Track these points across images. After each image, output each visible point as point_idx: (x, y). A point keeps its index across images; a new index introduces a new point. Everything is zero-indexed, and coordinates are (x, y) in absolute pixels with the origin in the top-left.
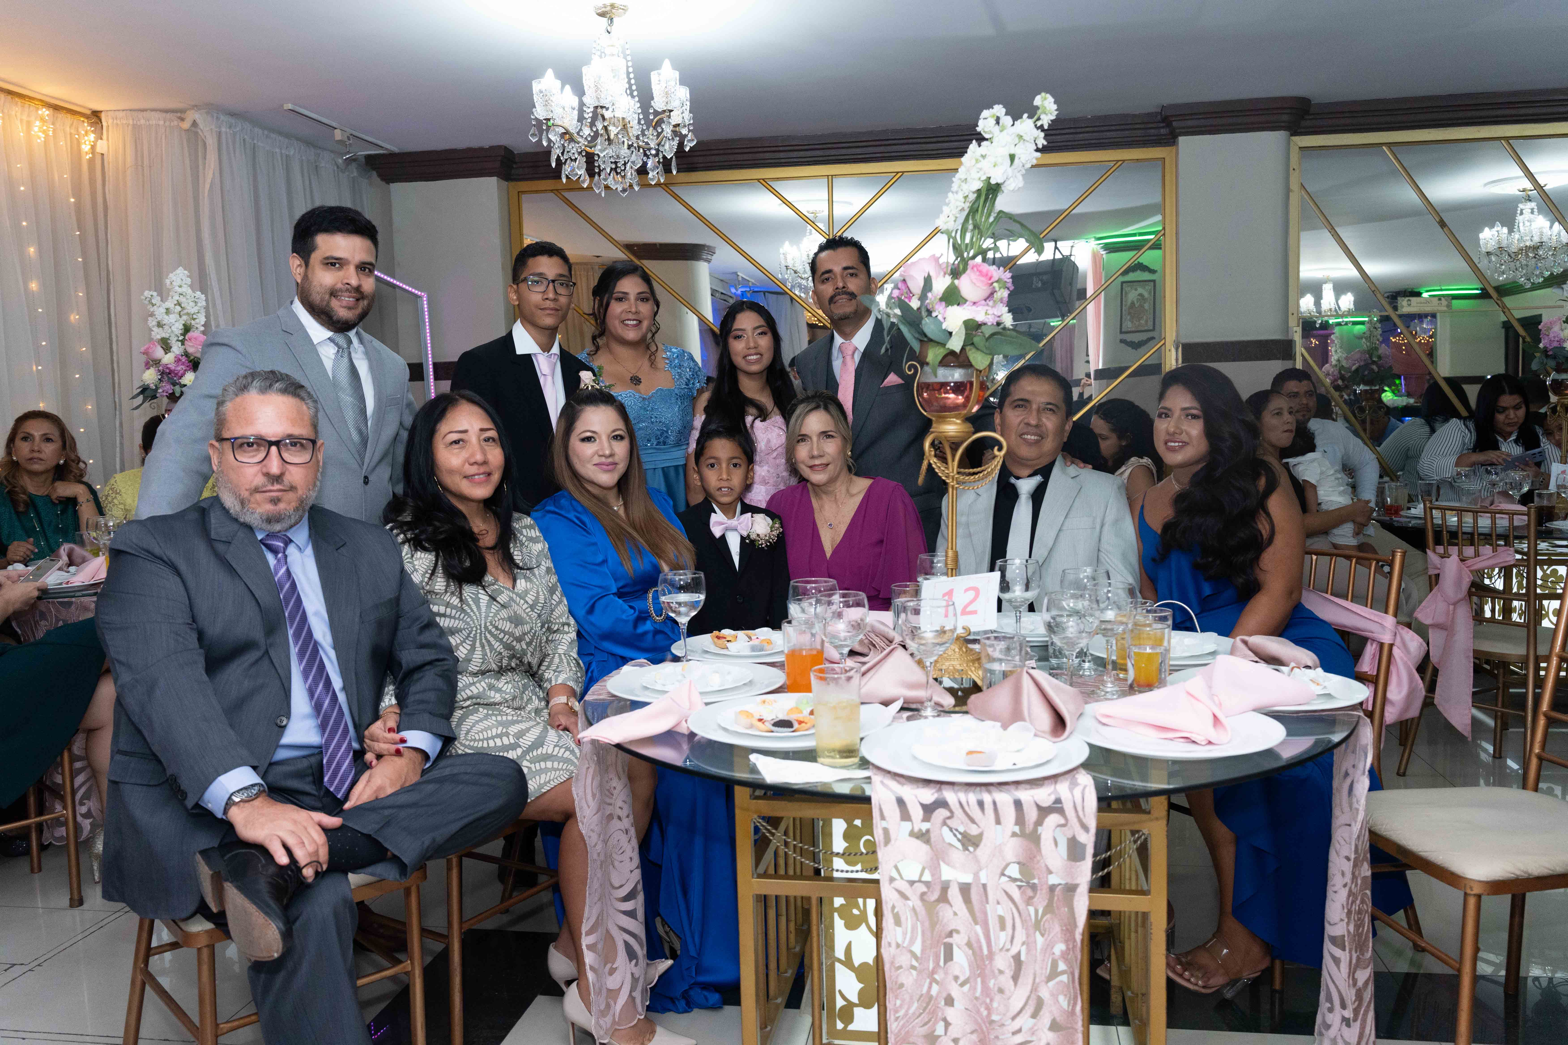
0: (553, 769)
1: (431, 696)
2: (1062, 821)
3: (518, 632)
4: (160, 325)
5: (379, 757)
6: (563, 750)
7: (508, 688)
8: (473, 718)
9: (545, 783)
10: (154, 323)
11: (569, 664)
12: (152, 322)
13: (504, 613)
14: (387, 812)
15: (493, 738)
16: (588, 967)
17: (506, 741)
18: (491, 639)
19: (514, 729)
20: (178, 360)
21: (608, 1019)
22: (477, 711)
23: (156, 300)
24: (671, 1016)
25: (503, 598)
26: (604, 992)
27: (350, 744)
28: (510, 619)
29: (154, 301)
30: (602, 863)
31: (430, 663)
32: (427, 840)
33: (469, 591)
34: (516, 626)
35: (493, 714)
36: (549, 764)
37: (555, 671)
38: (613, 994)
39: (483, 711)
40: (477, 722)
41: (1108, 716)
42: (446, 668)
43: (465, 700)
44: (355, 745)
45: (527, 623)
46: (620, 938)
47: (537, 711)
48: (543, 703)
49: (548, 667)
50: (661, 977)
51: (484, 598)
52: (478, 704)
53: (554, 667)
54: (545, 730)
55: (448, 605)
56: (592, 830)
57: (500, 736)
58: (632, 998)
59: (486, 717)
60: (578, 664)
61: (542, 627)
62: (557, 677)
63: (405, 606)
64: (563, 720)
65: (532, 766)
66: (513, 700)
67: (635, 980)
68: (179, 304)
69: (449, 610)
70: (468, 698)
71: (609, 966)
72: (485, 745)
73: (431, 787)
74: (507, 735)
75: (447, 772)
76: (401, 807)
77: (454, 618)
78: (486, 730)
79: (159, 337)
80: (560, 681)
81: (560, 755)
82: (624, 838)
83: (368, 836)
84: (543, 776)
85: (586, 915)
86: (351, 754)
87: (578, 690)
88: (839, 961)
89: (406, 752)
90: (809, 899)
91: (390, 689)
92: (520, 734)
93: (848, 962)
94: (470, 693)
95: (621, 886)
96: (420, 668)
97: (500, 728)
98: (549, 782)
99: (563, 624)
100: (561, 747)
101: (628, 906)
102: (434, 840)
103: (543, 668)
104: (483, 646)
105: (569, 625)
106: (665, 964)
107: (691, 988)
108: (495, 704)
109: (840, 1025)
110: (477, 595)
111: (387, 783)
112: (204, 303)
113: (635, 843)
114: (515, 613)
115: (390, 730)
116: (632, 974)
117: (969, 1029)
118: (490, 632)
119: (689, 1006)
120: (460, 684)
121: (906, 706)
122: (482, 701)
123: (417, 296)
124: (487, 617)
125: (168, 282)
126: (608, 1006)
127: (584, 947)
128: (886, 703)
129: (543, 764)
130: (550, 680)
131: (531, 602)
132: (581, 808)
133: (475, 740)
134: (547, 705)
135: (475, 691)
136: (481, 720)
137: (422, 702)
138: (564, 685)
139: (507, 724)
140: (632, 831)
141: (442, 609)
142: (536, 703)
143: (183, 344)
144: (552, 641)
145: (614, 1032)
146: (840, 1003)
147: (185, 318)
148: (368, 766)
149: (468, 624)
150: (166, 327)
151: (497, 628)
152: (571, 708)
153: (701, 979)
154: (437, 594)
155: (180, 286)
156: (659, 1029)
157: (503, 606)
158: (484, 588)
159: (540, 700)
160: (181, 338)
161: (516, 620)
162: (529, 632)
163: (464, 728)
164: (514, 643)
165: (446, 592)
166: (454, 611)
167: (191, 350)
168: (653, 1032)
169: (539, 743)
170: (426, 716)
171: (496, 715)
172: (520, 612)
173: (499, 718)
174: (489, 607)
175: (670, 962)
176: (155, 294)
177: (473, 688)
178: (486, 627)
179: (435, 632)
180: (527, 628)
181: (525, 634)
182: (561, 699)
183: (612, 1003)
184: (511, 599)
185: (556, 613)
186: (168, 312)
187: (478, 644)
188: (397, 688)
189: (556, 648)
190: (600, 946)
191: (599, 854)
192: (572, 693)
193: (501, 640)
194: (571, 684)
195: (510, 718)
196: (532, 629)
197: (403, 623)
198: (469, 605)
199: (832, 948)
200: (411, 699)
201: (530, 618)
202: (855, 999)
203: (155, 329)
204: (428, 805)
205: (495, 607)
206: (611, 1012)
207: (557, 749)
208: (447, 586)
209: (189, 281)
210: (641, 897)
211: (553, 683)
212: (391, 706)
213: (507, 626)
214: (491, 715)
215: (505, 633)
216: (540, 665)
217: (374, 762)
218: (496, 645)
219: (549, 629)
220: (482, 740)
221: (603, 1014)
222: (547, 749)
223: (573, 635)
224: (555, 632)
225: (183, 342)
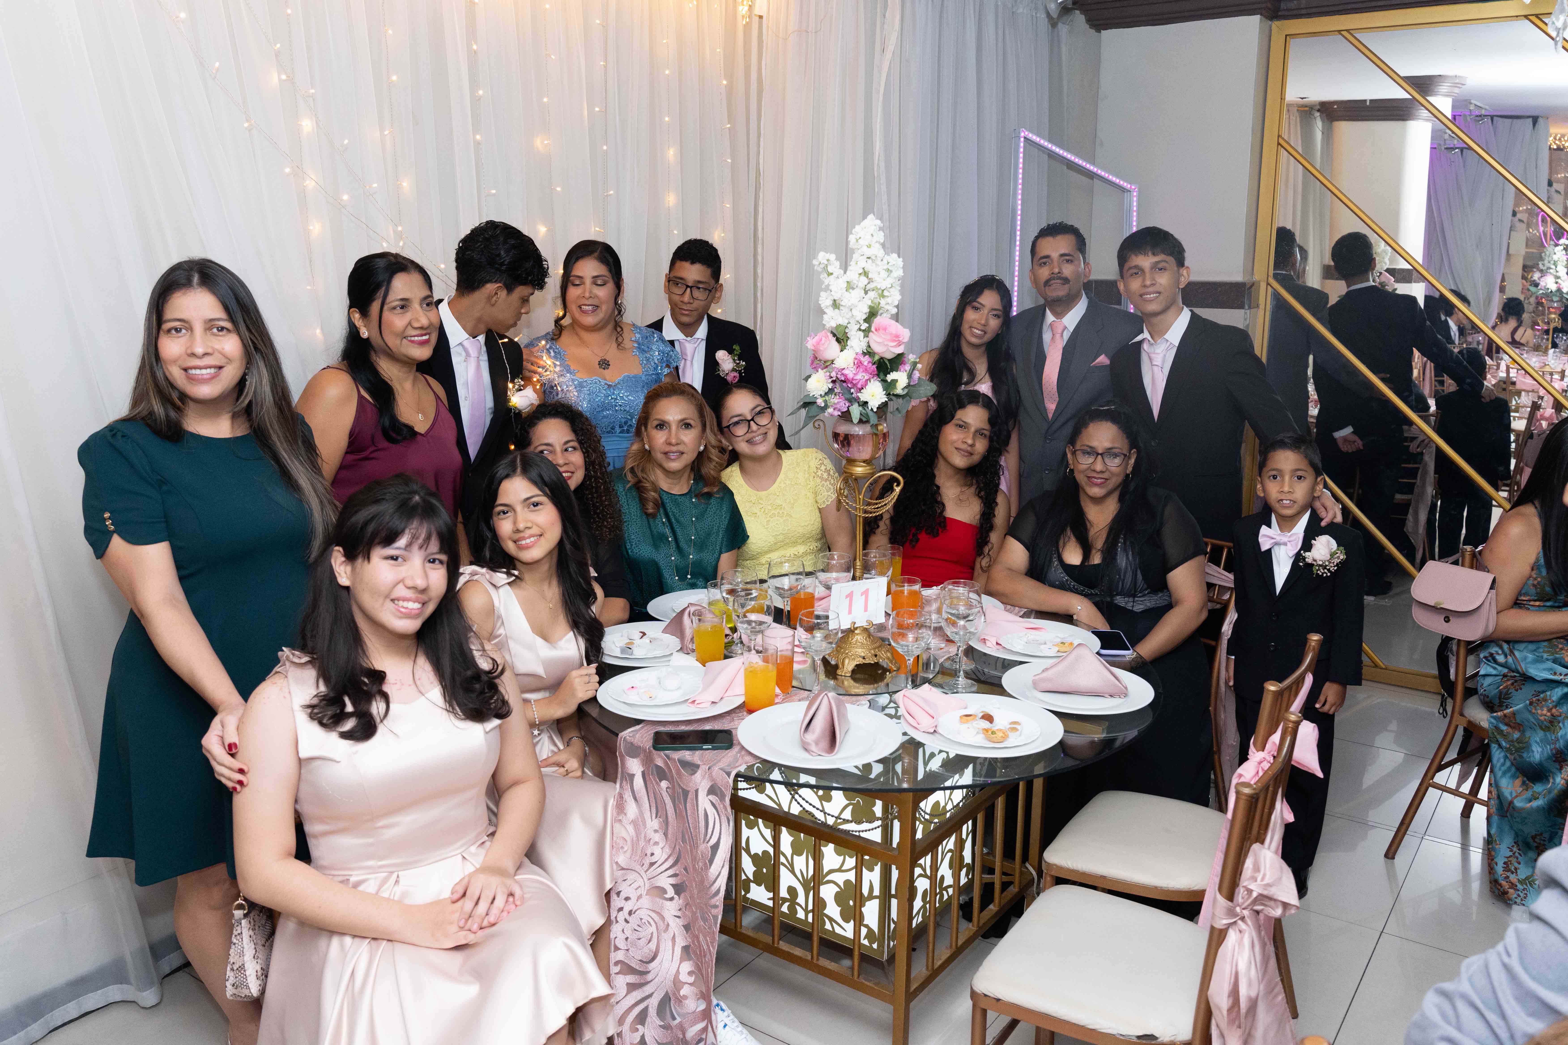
4: (836, 305)
10: (829, 302)
12: (825, 301)
20: (858, 364)
23: (835, 267)
29: (830, 269)
68: (865, 273)
79: (833, 324)
112: (900, 273)
123: (1123, 190)
125: (852, 238)
143: (866, 336)
147: (872, 295)
150: (844, 310)
155: (869, 246)
160: (865, 326)
167: (878, 349)
176: (832, 257)
186: (850, 286)
203: (830, 311)
209: (880, 236)
225: (866, 332)
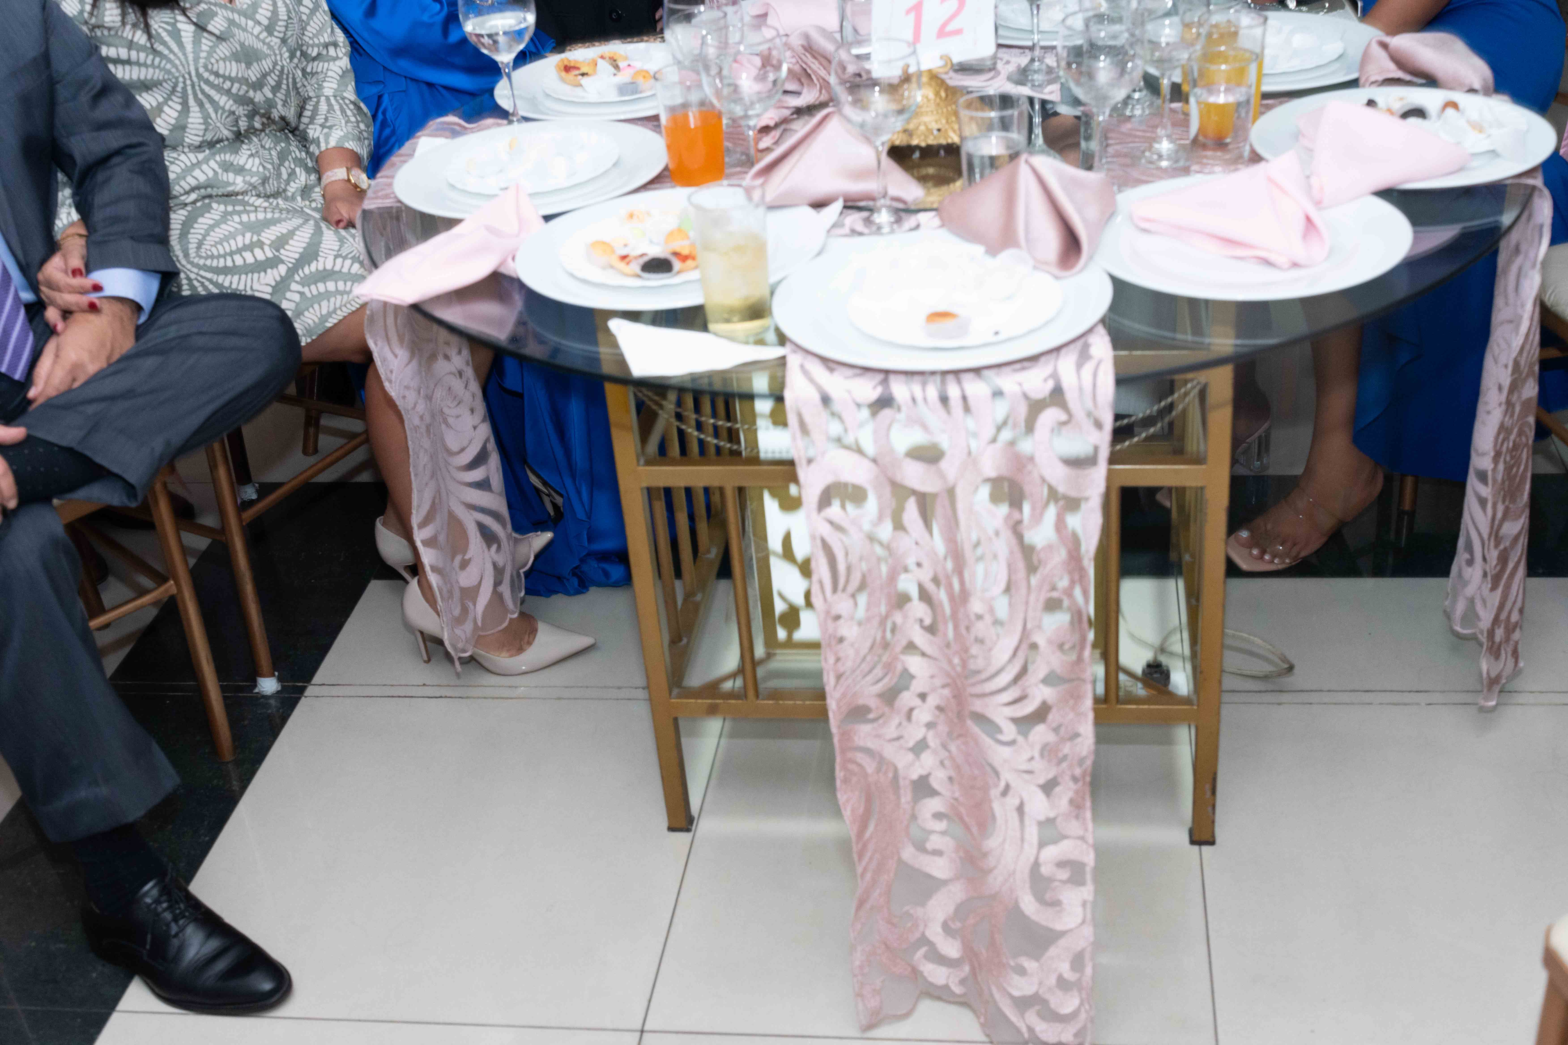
0: (338, 292)
1: (129, 208)
2: (1063, 417)
3: (253, 74)
5: (66, 314)
6: (348, 262)
7: (253, 164)
8: (204, 222)
9: (330, 314)
11: (343, 111)
13: (223, 50)
14: (91, 409)
15: (239, 251)
16: (428, 569)
17: (260, 255)
18: (212, 93)
19: (269, 235)
21: (468, 627)
22: (208, 208)
24: (559, 601)
25: (217, 25)
26: (457, 594)
27: (17, 297)
28: (236, 57)
30: (428, 428)
31: (118, 152)
32: (158, 445)
33: (159, 19)
34: (249, 65)
35: (235, 212)
36: (331, 286)
37: (323, 126)
38: (470, 593)
39: (218, 208)
40: (212, 227)
41: (1148, 220)
42: (144, 157)
43: (187, 193)
44: (27, 296)
45: (267, 56)
46: (470, 520)
47: (306, 191)
48: (313, 177)
49: (312, 119)
50: (537, 557)
51: (187, 30)
52: (210, 196)
53: (320, 119)
54: (318, 232)
55: (131, 45)
56: (407, 388)
57: (250, 248)
58: (497, 595)
59: (225, 216)
60: (359, 108)
61: (292, 56)
62: (327, 136)
63: (61, 64)
64: (344, 211)
65: (306, 290)
66: (263, 183)
67: (499, 571)
69: (134, 54)
70: (193, 190)
71: (458, 559)
72: (229, 263)
73: (150, 363)
74: (261, 245)
75: (172, 332)
76: (112, 398)
77: (145, 65)
78: (226, 239)
80: (332, 143)
81: (345, 270)
82: (457, 385)
83: (70, 450)
84: (324, 303)
85: (415, 503)
86: (22, 311)
87: (364, 151)
88: (776, 554)
89: (105, 306)
90: (721, 490)
91: (65, 195)
92: (280, 243)
93: (788, 553)
94: (193, 183)
95: (462, 450)
96: (104, 161)
97: (248, 235)
98: (335, 311)
99: (326, 46)
100: (345, 258)
101: (477, 475)
102: (168, 443)
103: (305, 120)
104: (201, 105)
105: (335, 45)
106: (542, 539)
107: (582, 561)
108: (237, 194)
109: (782, 634)
110: (174, 25)
111: (85, 357)
113: (475, 387)
114: (242, 45)
115: (76, 272)
116: (495, 565)
117: (938, 682)
118: (207, 82)
119: (583, 585)
120: (172, 176)
121: (850, 204)
122: (214, 192)
124: (196, 59)
126: (465, 610)
127: (419, 544)
128: (819, 205)
129: (321, 287)
130: (317, 142)
131: (265, 22)
132: (384, 360)
133: (212, 257)
134: (319, 179)
135: (202, 178)
136: (217, 224)
137: (116, 220)
138: (340, 149)
139: (257, 227)
140: (469, 372)
141: (123, 53)
142: (302, 178)
144: (313, 74)
145: (479, 640)
146: (779, 607)
148: (50, 331)
149: (169, 72)
151: (217, 74)
152: (356, 186)
153: (597, 546)
154: (109, 29)
156: (541, 627)
157: (220, 38)
158: (184, 11)
159: (308, 170)
161: (247, 56)
162: (272, 71)
163: (193, 238)
164: (251, 93)
165: (124, 23)
166: (142, 55)
168: (533, 631)
169: (310, 254)
170: (127, 245)
171: (239, 213)
172: (250, 41)
173: (245, 218)
174: (197, 42)
175: (549, 535)
177: (197, 173)
178: (199, 75)
179: (118, 98)
180: (267, 64)
181: (265, 75)
182: (337, 174)
183: (471, 605)
184: (231, 22)
185: (311, 29)
187: (191, 102)
188: (74, 195)
189: (320, 87)
190: (442, 538)
191: (422, 418)
192: (355, 159)
193: (228, 92)
194: (351, 145)
195: (261, 216)
196: (275, 64)
197: (63, 93)
198: (164, 44)
199: (765, 538)
200: (98, 216)
201: (270, 47)
202: (799, 601)
204: (152, 392)
205: (206, 43)
206: (471, 616)
207: (339, 261)
208: (124, 15)
210: (494, 460)
211: (323, 147)
212: (72, 224)
213: (233, 69)
214: (231, 214)
215: (232, 80)
216: (300, 115)
217: (60, 326)
218: (223, 100)
219: (304, 54)
220: (224, 256)
221: (459, 621)
222: (325, 261)
223: (345, 62)
224: (314, 59)
